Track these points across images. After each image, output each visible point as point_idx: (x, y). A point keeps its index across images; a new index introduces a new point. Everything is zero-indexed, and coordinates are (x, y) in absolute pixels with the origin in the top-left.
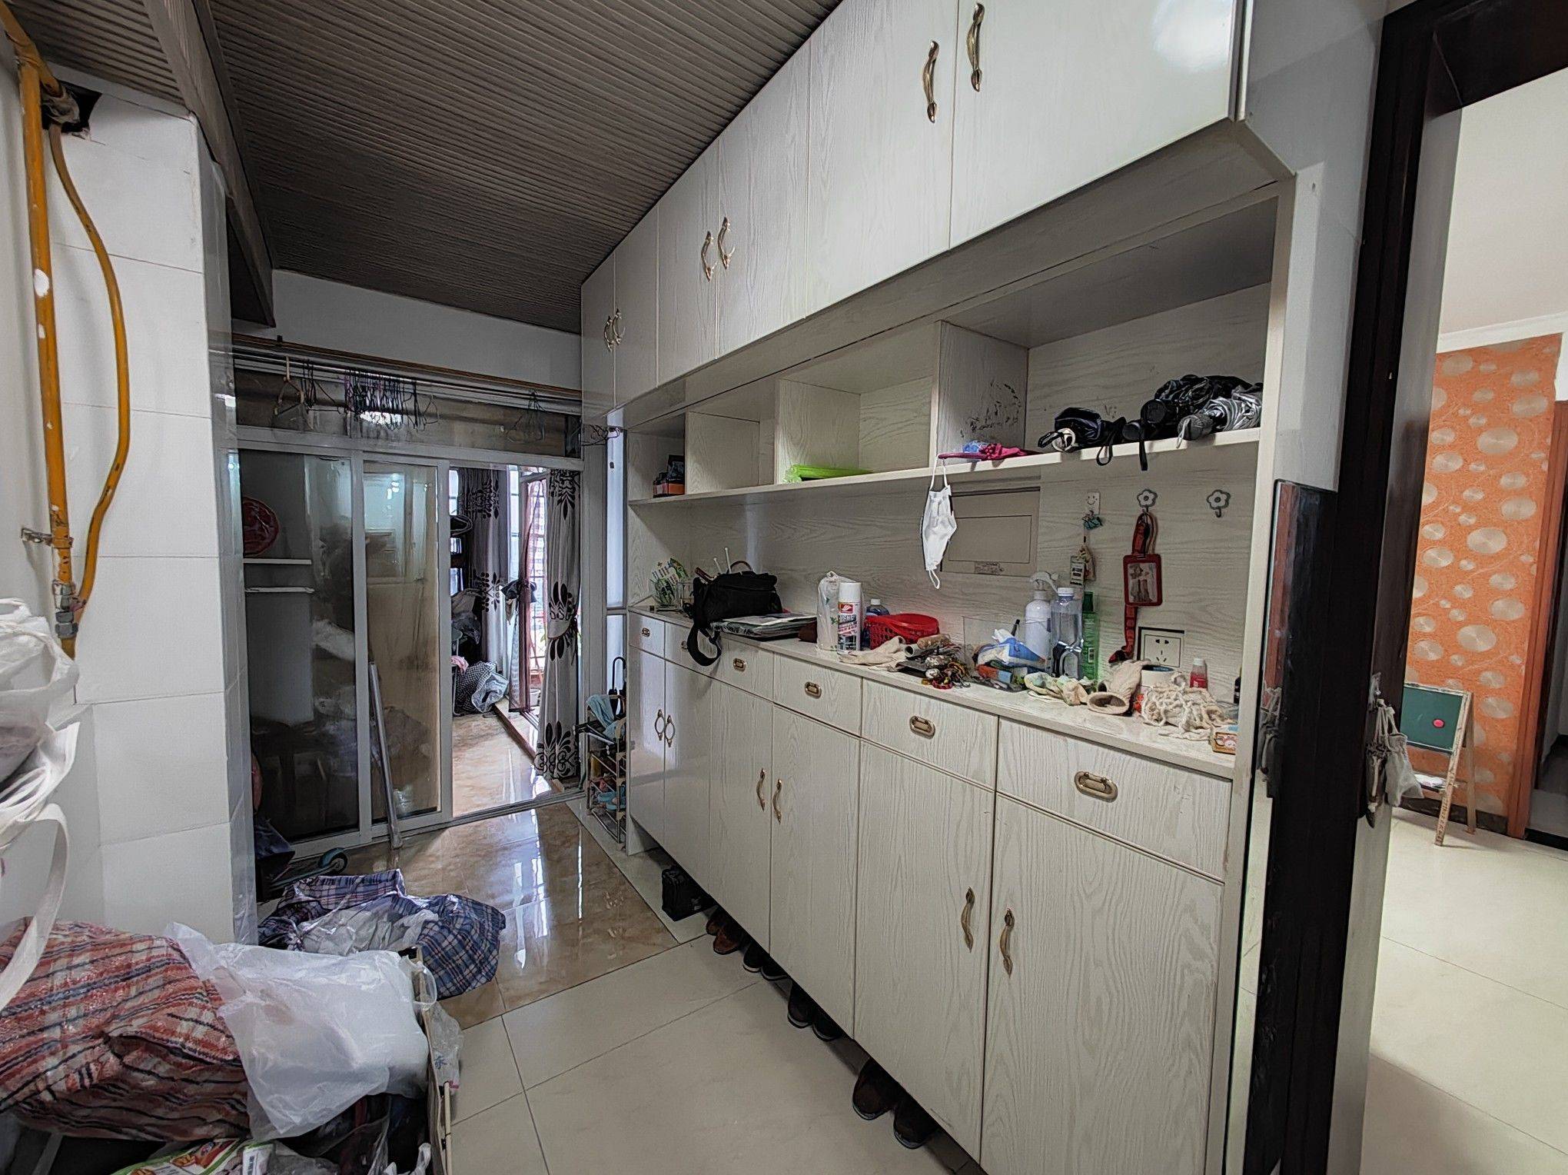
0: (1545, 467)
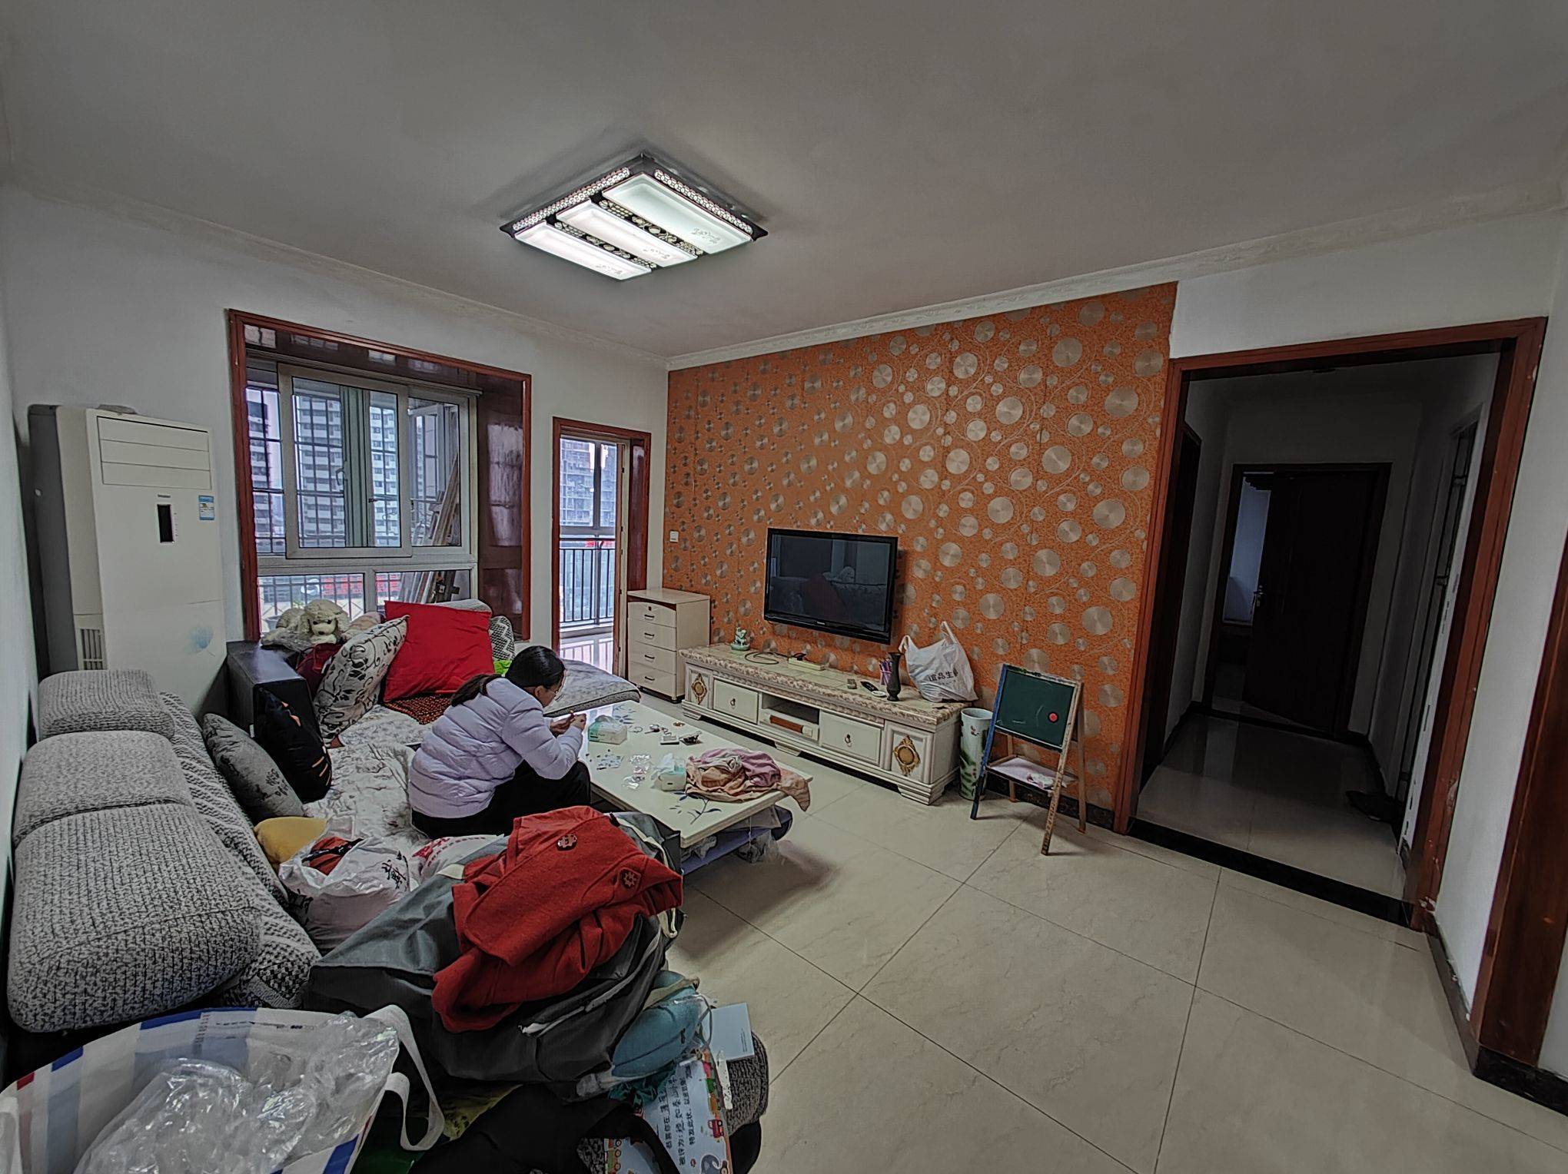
0: (1158, 432)
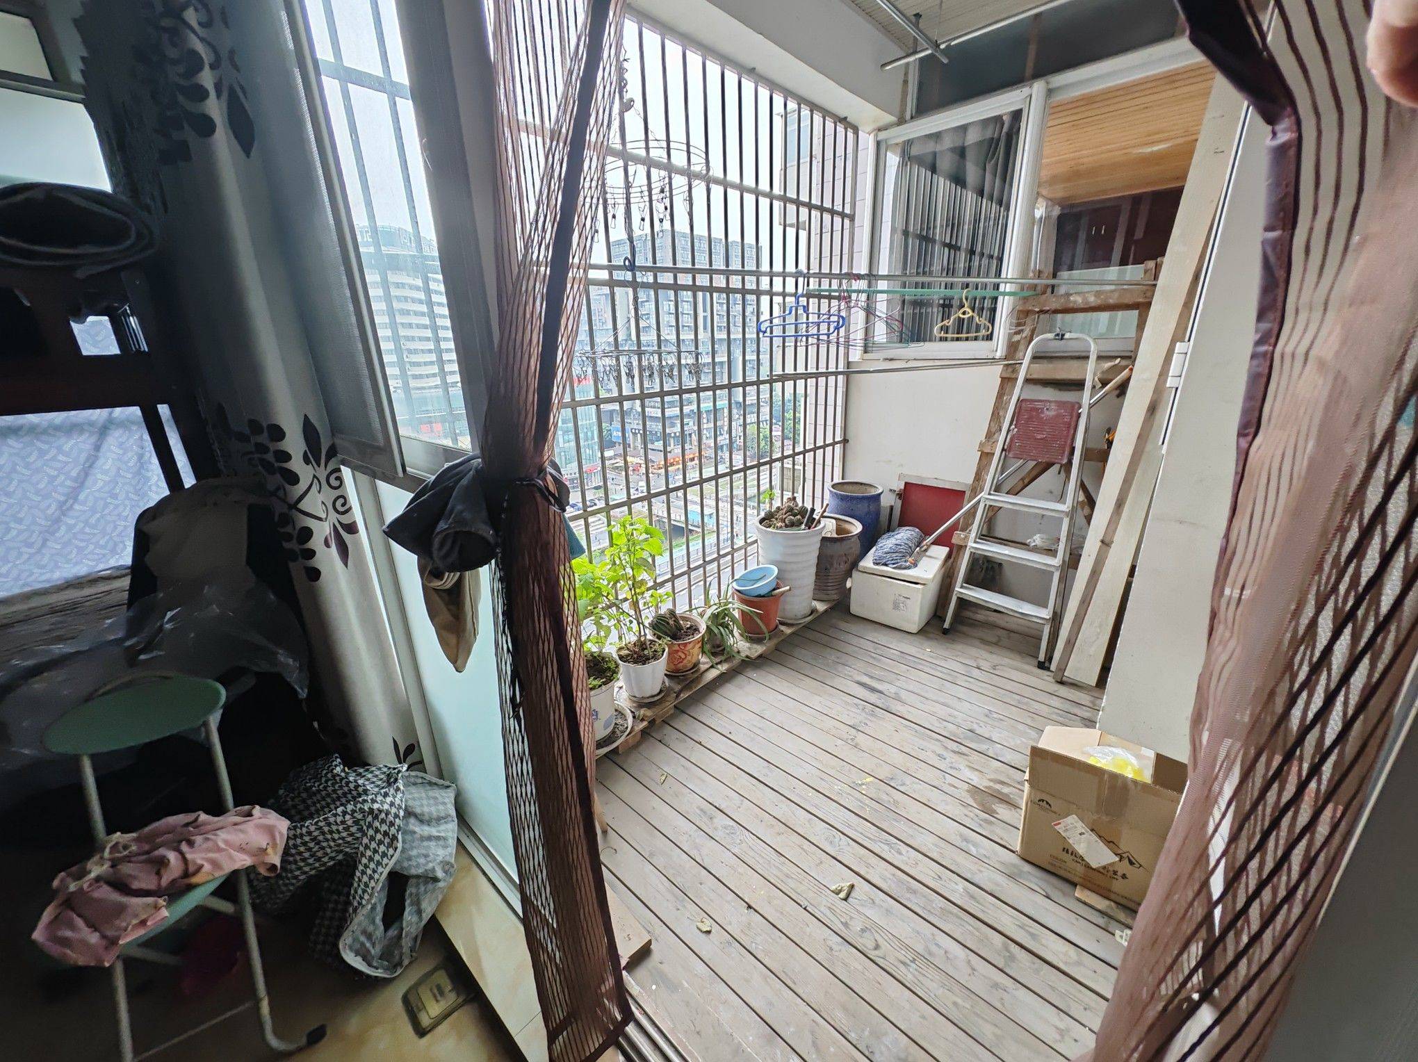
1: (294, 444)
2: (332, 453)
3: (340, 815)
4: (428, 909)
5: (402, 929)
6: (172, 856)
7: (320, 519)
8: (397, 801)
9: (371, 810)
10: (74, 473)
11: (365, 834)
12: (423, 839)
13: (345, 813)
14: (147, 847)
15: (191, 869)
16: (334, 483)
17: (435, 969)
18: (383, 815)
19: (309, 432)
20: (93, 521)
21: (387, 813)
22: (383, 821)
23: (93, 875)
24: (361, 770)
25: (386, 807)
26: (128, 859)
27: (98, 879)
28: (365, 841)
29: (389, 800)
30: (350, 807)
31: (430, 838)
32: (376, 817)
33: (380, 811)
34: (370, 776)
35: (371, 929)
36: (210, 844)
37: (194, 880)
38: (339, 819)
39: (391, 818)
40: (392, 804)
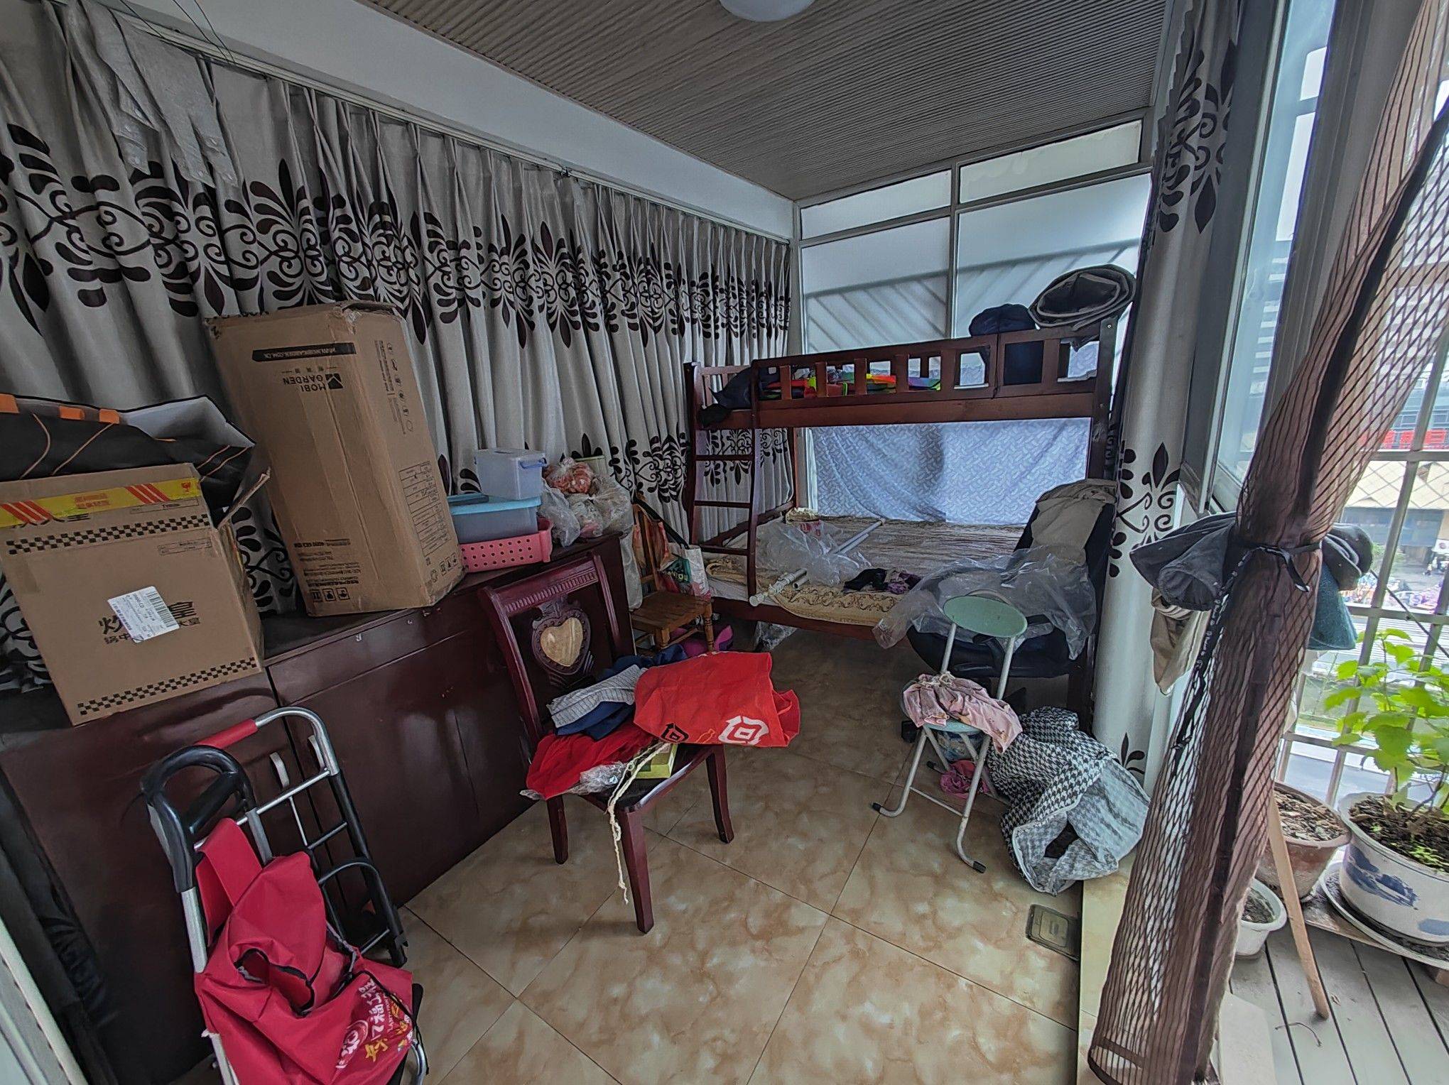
1: (1141, 466)
2: (1175, 477)
3: (1050, 749)
4: (1079, 873)
5: (1055, 865)
6: (960, 698)
7: (1137, 530)
8: (1091, 772)
9: (1070, 763)
10: (1035, 454)
11: (1059, 775)
12: (1102, 820)
13: (1053, 751)
14: (955, 687)
15: (964, 712)
16: (1165, 502)
17: (1062, 916)
18: (1076, 772)
19: (1160, 458)
20: (1032, 488)
21: (1080, 774)
22: (1073, 776)
23: (932, 683)
24: (1087, 738)
25: (1080, 768)
26: (946, 686)
27: (932, 687)
28: (1056, 779)
29: (1086, 765)
30: (1058, 750)
31: (1108, 826)
32: (1071, 770)
33: (1076, 769)
34: (1090, 745)
35: (1037, 843)
36: (977, 705)
37: (963, 718)
38: (1049, 752)
39: (1080, 779)
40: (1086, 770)
